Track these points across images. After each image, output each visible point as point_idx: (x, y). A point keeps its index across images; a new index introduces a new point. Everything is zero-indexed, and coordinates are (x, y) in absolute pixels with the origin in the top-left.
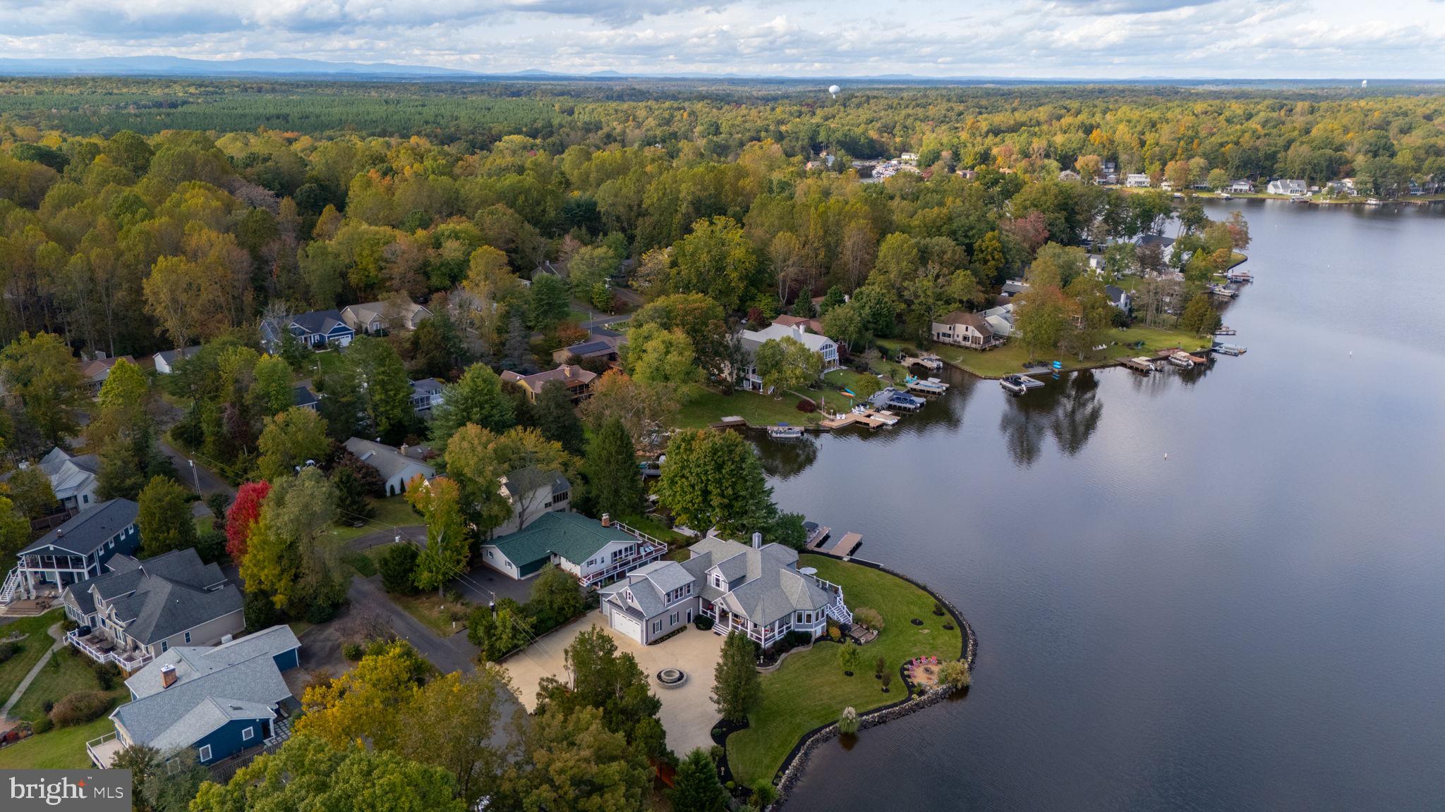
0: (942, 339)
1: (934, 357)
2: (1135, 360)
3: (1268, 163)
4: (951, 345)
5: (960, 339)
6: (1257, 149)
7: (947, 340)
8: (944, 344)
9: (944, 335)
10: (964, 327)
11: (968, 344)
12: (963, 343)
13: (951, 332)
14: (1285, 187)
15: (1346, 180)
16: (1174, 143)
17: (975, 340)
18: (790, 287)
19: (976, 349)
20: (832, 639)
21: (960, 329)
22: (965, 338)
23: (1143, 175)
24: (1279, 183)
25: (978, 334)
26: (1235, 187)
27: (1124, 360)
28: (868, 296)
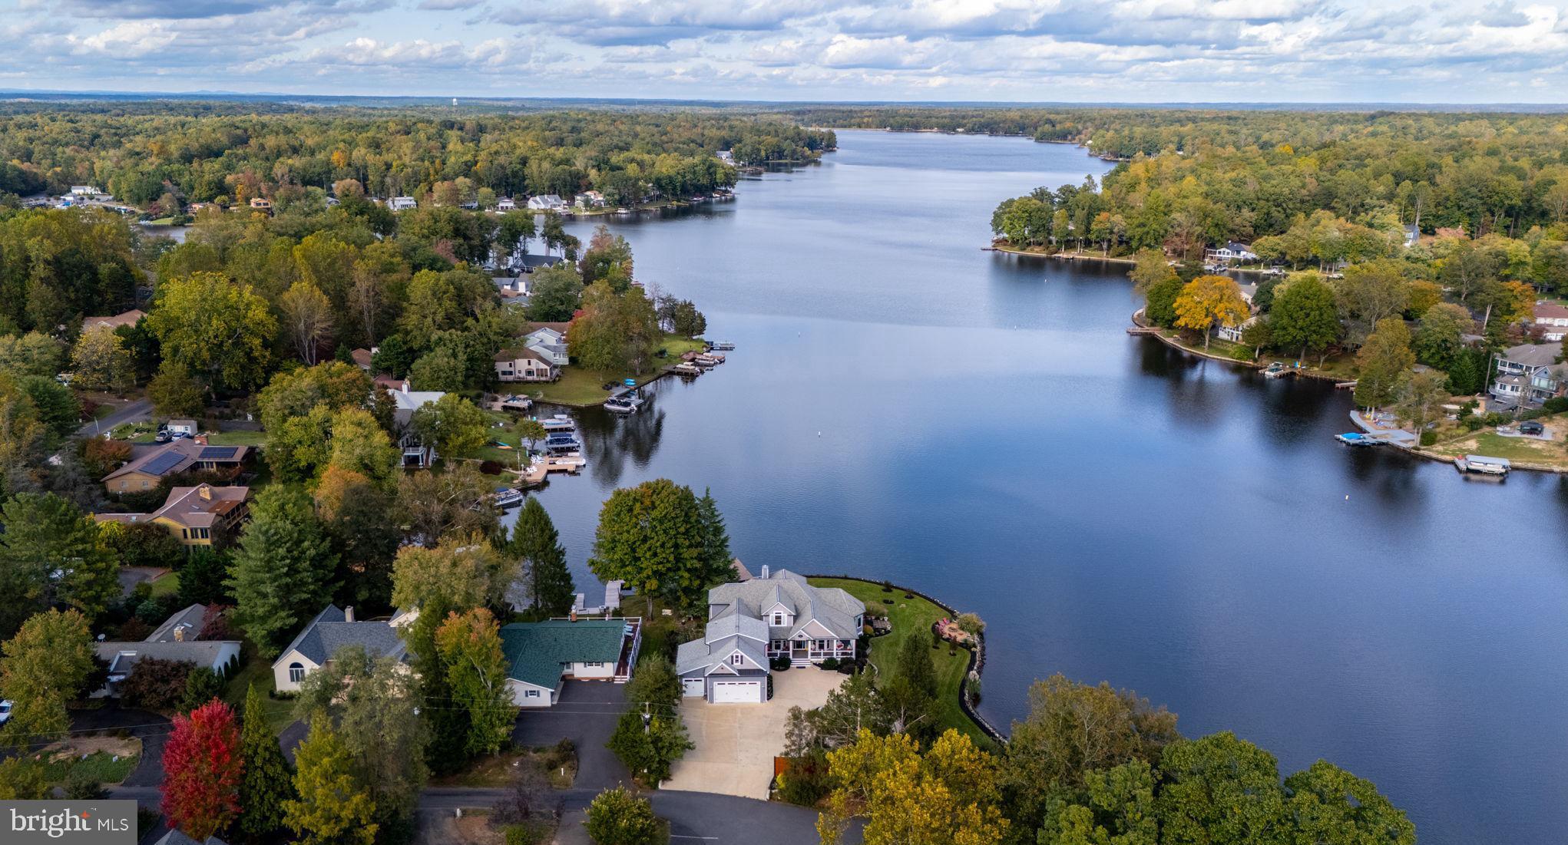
0: (502, 378)
1: (523, 396)
2: (679, 366)
3: (516, 181)
4: (517, 382)
5: (523, 375)
6: (503, 167)
7: (510, 378)
8: (507, 382)
9: (504, 373)
10: (526, 361)
11: (535, 378)
12: (530, 378)
13: (512, 369)
14: (545, 202)
15: (588, 193)
16: (420, 163)
17: (541, 372)
18: (318, 347)
19: (547, 382)
20: (871, 636)
21: (522, 365)
22: (529, 373)
23: (405, 197)
24: (538, 198)
25: (543, 366)
26: (501, 205)
27: (670, 368)
28: (451, 341)
